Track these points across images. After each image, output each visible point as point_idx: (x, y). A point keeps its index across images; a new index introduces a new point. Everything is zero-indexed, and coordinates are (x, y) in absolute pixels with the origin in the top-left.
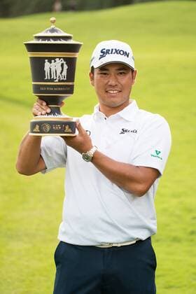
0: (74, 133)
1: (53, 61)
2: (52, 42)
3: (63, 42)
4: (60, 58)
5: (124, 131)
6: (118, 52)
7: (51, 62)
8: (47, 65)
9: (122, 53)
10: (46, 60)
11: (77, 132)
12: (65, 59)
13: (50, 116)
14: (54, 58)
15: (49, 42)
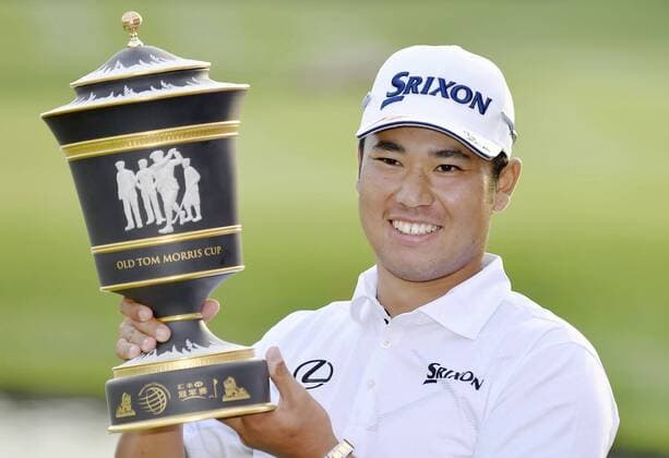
0: (266, 398)
1: (142, 162)
2: (130, 96)
3: (170, 90)
4: (165, 149)
5: (435, 373)
6: (447, 89)
7: (136, 169)
8: (125, 180)
9: (462, 94)
10: (120, 165)
11: (275, 397)
12: (185, 149)
13: (166, 355)
14: (145, 153)
15: (120, 99)
